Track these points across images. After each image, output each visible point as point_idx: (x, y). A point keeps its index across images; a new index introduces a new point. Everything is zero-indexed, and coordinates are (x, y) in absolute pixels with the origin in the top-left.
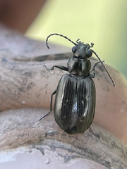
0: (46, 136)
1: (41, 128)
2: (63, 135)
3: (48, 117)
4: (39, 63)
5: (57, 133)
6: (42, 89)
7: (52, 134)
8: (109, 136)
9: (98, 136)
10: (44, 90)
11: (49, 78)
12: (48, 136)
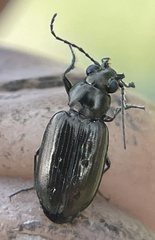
0: (21, 229)
1: (12, 216)
2: (51, 227)
3: (25, 195)
4: (8, 94)
5: (41, 226)
6: (14, 143)
7: (32, 227)
8: (135, 228)
9: (115, 230)
10: (19, 145)
11: (28, 122)
12: (25, 231)
